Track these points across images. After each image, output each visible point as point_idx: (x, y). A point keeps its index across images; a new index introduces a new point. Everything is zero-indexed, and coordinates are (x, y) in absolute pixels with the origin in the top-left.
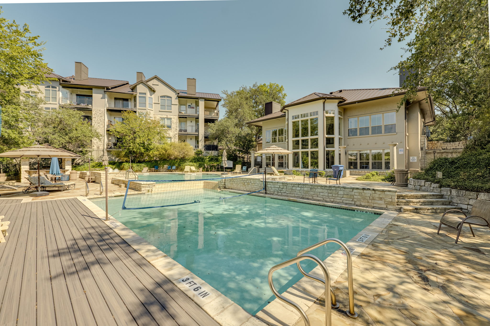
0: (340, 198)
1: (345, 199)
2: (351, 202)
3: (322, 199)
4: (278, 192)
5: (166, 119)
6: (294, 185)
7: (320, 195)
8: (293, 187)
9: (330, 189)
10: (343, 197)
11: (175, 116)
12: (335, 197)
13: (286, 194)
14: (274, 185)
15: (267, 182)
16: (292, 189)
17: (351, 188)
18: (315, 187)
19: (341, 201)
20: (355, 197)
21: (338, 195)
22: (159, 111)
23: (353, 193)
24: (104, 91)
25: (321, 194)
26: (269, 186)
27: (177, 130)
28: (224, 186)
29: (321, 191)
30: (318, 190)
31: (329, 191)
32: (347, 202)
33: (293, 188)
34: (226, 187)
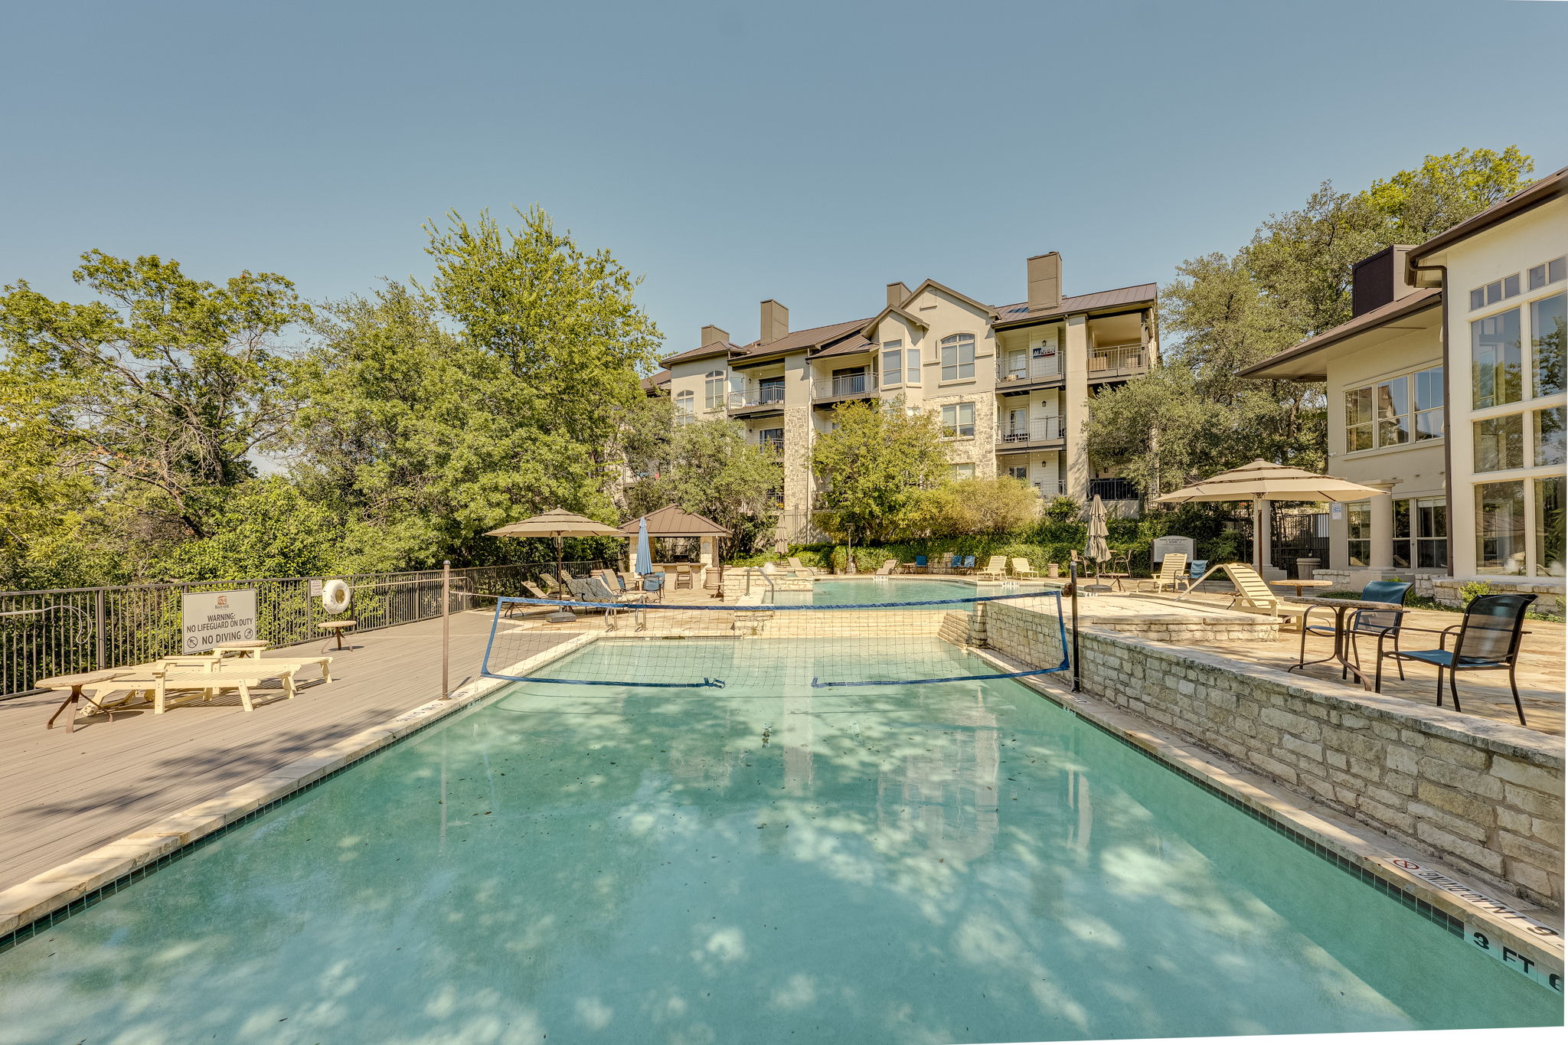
0: (1395, 801)
1: (1430, 813)
2: (1472, 851)
3: (1289, 773)
4: (1117, 691)
5: (958, 407)
6: (1170, 663)
7: (1280, 746)
8: (1166, 673)
9: (1334, 720)
10: (1414, 797)
11: (984, 395)
12: (1367, 782)
13: (1139, 706)
14: (1103, 653)
15: (1085, 637)
16: (1164, 688)
17: (1470, 743)
18: (1257, 694)
19: (1403, 820)
20: (1506, 818)
21: (1384, 770)
22: (940, 387)
23: (1489, 785)
24: (807, 359)
25: (1289, 742)
26: (1090, 654)
27: (991, 437)
28: (982, 636)
29: (1285, 726)
30: (1271, 712)
31: (1328, 732)
32: (1446, 840)
33: (1170, 682)
34: (990, 641)
